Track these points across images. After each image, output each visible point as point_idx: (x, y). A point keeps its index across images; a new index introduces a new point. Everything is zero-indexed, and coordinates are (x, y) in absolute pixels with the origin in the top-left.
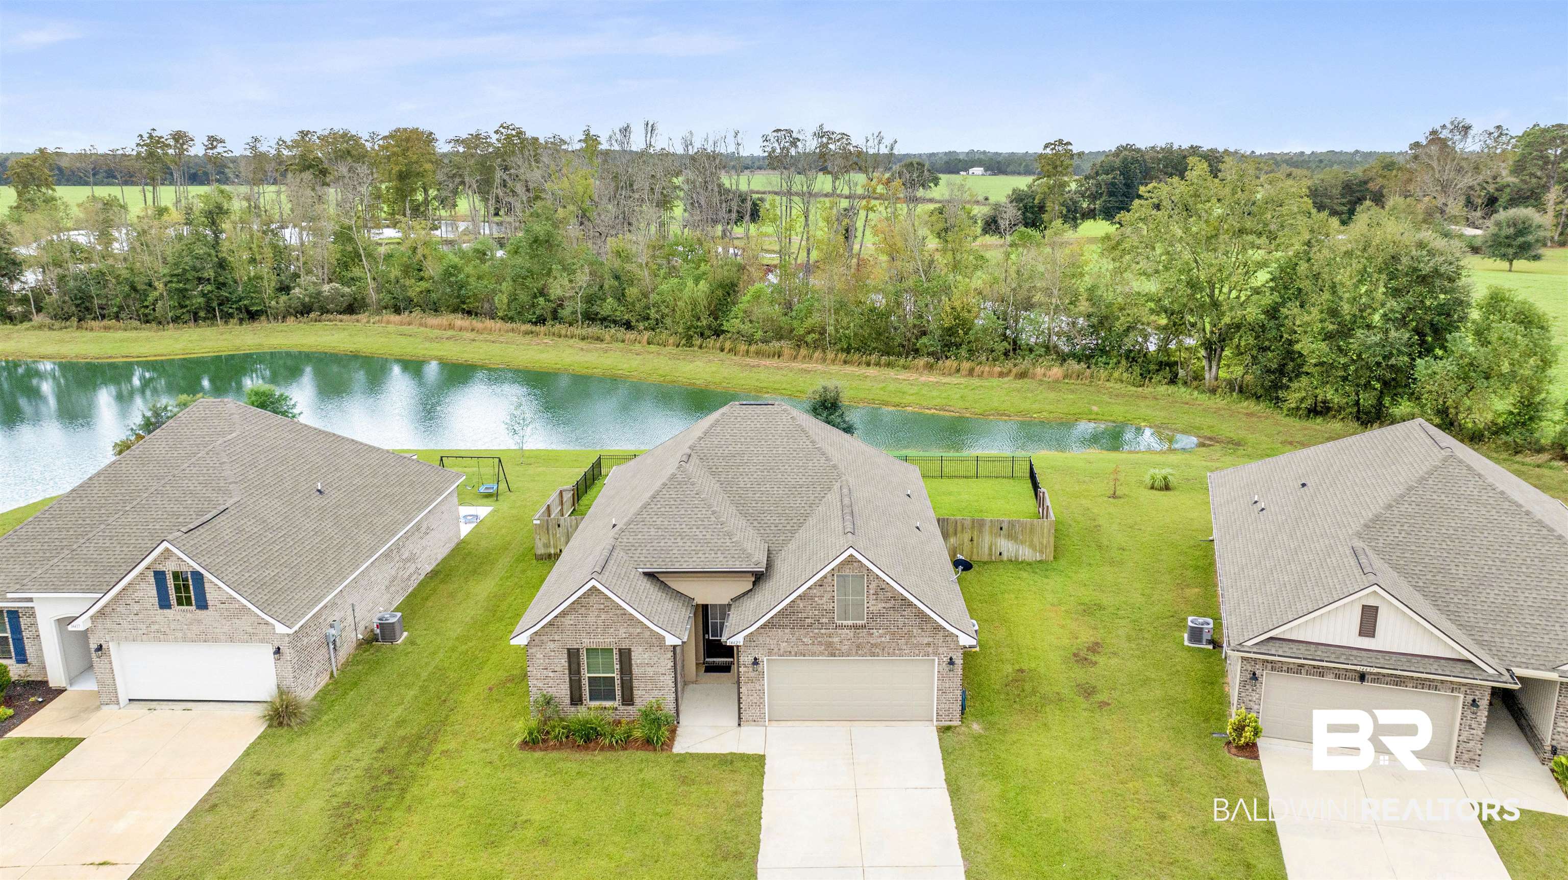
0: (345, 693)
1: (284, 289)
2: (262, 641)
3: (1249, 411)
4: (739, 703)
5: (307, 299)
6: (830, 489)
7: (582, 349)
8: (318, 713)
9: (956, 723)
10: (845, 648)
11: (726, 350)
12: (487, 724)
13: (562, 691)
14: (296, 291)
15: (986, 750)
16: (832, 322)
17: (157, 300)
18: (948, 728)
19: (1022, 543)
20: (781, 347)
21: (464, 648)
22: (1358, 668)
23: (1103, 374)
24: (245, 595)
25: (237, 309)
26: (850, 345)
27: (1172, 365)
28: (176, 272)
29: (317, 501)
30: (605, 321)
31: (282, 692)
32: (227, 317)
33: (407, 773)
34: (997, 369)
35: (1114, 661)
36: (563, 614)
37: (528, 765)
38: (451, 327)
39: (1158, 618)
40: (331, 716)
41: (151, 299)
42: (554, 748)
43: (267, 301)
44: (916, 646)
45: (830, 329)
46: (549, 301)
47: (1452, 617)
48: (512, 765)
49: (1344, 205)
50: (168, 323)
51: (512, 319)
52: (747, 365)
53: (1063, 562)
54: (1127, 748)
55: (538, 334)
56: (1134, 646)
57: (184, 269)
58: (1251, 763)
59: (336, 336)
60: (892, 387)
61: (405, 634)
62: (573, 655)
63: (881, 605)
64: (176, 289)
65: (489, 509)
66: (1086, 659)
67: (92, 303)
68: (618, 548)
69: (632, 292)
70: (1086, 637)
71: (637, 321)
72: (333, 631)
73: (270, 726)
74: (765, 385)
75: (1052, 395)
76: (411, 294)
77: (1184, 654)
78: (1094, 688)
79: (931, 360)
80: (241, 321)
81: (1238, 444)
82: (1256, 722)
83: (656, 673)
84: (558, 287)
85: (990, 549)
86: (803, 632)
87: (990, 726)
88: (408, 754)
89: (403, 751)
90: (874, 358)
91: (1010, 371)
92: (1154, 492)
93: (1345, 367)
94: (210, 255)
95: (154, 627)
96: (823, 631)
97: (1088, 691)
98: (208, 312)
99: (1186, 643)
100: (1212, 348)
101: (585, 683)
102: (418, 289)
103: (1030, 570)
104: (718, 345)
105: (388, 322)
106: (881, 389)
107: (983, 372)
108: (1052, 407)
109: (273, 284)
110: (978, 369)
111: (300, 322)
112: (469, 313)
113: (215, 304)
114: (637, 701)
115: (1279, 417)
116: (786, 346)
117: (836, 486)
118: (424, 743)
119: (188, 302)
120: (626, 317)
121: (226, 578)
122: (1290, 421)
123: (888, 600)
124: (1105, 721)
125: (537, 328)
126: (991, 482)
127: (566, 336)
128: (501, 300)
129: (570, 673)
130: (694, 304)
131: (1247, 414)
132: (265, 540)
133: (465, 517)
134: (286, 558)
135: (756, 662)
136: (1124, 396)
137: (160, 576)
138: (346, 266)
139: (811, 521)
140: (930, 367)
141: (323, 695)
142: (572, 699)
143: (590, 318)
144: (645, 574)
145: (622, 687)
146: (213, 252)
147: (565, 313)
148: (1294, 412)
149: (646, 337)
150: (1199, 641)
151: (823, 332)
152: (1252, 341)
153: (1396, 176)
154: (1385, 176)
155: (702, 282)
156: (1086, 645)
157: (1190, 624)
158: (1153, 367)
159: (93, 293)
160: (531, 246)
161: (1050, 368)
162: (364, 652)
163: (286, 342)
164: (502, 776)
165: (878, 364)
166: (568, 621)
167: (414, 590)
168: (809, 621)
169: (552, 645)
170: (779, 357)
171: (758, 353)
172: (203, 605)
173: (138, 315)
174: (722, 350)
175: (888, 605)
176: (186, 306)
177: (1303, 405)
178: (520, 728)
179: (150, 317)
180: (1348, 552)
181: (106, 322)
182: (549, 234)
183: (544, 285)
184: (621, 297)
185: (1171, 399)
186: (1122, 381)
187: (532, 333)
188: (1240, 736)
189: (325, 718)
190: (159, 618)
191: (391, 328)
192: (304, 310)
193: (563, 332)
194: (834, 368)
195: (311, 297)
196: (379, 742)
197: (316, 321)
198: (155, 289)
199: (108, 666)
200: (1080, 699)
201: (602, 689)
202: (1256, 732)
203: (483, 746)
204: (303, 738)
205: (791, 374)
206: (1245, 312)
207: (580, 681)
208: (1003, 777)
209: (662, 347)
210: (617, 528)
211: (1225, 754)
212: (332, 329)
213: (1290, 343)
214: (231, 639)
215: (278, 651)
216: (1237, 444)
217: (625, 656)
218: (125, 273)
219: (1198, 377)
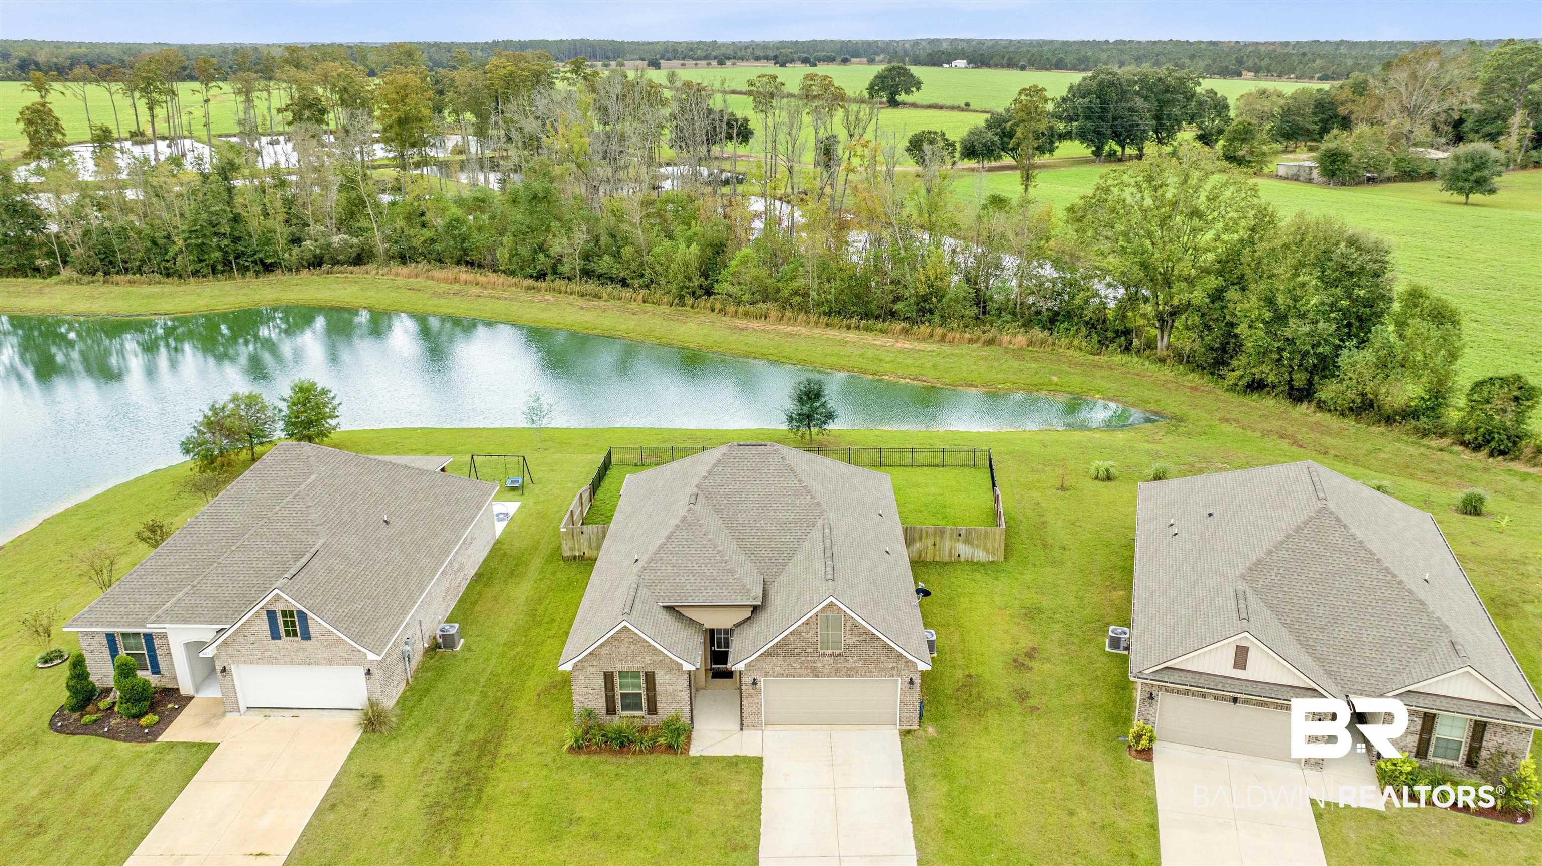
0: (421, 700)
1: (296, 241)
2: (356, 664)
3: (1193, 385)
4: (742, 713)
5: (318, 251)
6: (814, 525)
7: (582, 308)
8: (402, 720)
9: (916, 727)
10: (826, 671)
11: (717, 311)
12: (540, 729)
13: (599, 704)
14: (307, 243)
15: (938, 752)
16: (815, 287)
17: (176, 254)
18: (908, 732)
19: (977, 546)
20: (768, 309)
21: (513, 653)
22: (1231, 694)
23: (1064, 341)
24: (342, 629)
25: (252, 262)
26: (831, 308)
27: (1127, 332)
28: (194, 229)
29: (385, 531)
30: (604, 278)
31: (372, 704)
32: (244, 270)
33: (480, 775)
34: (967, 336)
35: (1047, 667)
36: (601, 646)
37: (576, 767)
38: (456, 280)
39: (1086, 622)
40: (413, 721)
41: (171, 254)
42: (595, 752)
43: (280, 253)
44: (883, 669)
45: (813, 294)
46: (548, 256)
47: (1310, 650)
48: (562, 768)
49: (1316, 123)
50: (189, 277)
51: (512, 273)
52: (736, 328)
53: (1012, 562)
54: (1050, 751)
55: (539, 290)
56: (1063, 651)
57: (202, 226)
58: (1146, 765)
59: (349, 290)
60: (870, 353)
61: (462, 640)
62: (608, 677)
63: (855, 639)
64: (196, 245)
65: (517, 505)
66: (1023, 665)
67: (116, 257)
68: (642, 586)
69: (627, 251)
70: (1026, 642)
71: (633, 278)
72: (408, 648)
73: (365, 732)
74: (753, 350)
75: (1016, 364)
76: (417, 243)
77: (1104, 659)
78: (1028, 693)
79: (907, 326)
80: (257, 273)
81: (1181, 420)
82: (1152, 731)
83: (674, 690)
84: (557, 245)
85: (950, 552)
86: (793, 659)
87: (942, 729)
88: (479, 757)
89: (475, 754)
90: (854, 321)
91: (979, 338)
92: (1097, 482)
93: (1280, 350)
94: (225, 212)
95: (267, 654)
96: (809, 658)
97: (1022, 696)
98: (225, 264)
99: (1107, 649)
100: (1164, 321)
101: (618, 698)
102: (422, 239)
103: (983, 571)
104: (709, 305)
105: (397, 275)
106: (860, 356)
107: (954, 338)
108: (1015, 377)
109: (285, 236)
110: (950, 336)
111: (313, 274)
112: (472, 264)
113: (231, 258)
114: (660, 711)
115: (1219, 392)
116: (772, 308)
117: (820, 523)
118: (491, 747)
119: (206, 257)
120: (621, 275)
121: (326, 617)
122: (1228, 395)
123: (860, 635)
124: (1034, 725)
125: (538, 284)
126: (957, 471)
127: (566, 292)
128: (503, 254)
129: (606, 690)
130: (686, 264)
131: (1192, 388)
132: (350, 575)
133: (498, 515)
134: (368, 590)
135: (755, 682)
136: (1082, 365)
137: (271, 615)
138: (352, 215)
139: (799, 557)
140: (905, 332)
141: (402, 701)
142: (608, 710)
143: (587, 273)
144: (666, 608)
145: (648, 701)
146: (229, 209)
147: (565, 269)
148: (1233, 388)
149: (641, 296)
150: (1118, 647)
151: (805, 295)
152: (1197, 319)
153: (1364, 103)
154: (1354, 101)
155: (694, 245)
156: (1024, 650)
157: (1111, 633)
158: (1110, 335)
159: (116, 248)
160: (530, 202)
161: (1015, 335)
162: (431, 658)
163: (300, 297)
164: (556, 777)
165: (857, 328)
166: (604, 651)
167: (464, 594)
168: (798, 650)
169: (591, 669)
170: (766, 318)
171: (746, 315)
172: (306, 636)
173: (159, 268)
174: (713, 310)
175: (861, 638)
176: (205, 260)
177: (1241, 383)
178: (568, 735)
179: (171, 271)
180: (1232, 594)
181: (130, 276)
182: (547, 191)
183: (544, 241)
184: (617, 255)
185: (1124, 369)
186: (1080, 349)
187: (534, 288)
188: (1138, 742)
189: (408, 724)
190: (271, 647)
191: (400, 281)
192: (316, 262)
193: (563, 289)
194: (817, 332)
195: (321, 248)
196: (455, 746)
197: (328, 273)
198: (174, 243)
199: (231, 683)
200: (1016, 704)
201: (632, 702)
202: (1151, 740)
203: (538, 749)
204: (393, 742)
205: (777, 338)
206: (1192, 296)
207: (614, 696)
208: (950, 777)
209: (656, 306)
210: (640, 564)
211: (1127, 756)
212: (344, 282)
213: (1232, 325)
214: (330, 663)
215: (368, 672)
216: (1179, 419)
217: (650, 678)
218: (147, 230)
219: (1150, 345)
